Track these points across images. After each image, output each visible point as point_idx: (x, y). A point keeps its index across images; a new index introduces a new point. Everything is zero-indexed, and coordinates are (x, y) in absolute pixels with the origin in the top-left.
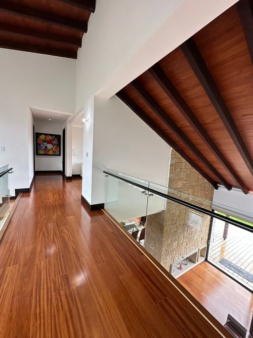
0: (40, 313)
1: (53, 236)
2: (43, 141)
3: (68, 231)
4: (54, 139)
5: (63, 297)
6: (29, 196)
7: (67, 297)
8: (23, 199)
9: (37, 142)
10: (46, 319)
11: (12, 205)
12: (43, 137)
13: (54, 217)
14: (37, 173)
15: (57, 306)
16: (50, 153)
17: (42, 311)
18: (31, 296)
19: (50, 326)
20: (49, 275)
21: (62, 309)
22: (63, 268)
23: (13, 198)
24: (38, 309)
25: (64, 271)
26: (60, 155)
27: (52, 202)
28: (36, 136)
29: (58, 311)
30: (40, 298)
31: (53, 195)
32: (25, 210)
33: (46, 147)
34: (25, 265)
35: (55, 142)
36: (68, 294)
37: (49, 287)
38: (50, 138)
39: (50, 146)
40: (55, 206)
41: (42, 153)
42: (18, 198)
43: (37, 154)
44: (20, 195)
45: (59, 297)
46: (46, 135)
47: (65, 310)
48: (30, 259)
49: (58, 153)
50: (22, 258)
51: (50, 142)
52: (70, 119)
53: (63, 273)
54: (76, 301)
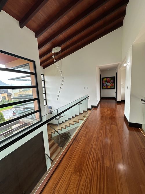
0: (88, 164)
1: (102, 133)
2: (105, 82)
3: (110, 134)
4: (111, 80)
5: (99, 166)
6: (97, 109)
7: (100, 167)
8: (94, 110)
9: (102, 82)
10: (90, 168)
11: (89, 112)
12: (105, 79)
13: (105, 123)
14: (102, 98)
15: (95, 167)
16: (109, 87)
17: (89, 164)
18: (87, 154)
19: (90, 173)
20: (96, 151)
21: (97, 171)
22: (103, 151)
23: (90, 109)
24: (88, 162)
25: (103, 153)
26: (114, 88)
27: (106, 114)
28: (102, 79)
29: (95, 170)
30: (90, 157)
31: (107, 111)
32: (93, 116)
33: (107, 84)
34: (88, 140)
35: (112, 81)
36: (101, 166)
37: (94, 156)
38: (109, 79)
39: (108, 84)
40: (107, 117)
41: (104, 88)
42: (92, 110)
43: (102, 89)
44: (93, 108)
45: (97, 164)
46: (106, 78)
47: (98, 173)
48: (90, 138)
49: (113, 87)
50: (87, 136)
51: (109, 81)
52: (119, 66)
53: (102, 154)
54: (104, 173)
